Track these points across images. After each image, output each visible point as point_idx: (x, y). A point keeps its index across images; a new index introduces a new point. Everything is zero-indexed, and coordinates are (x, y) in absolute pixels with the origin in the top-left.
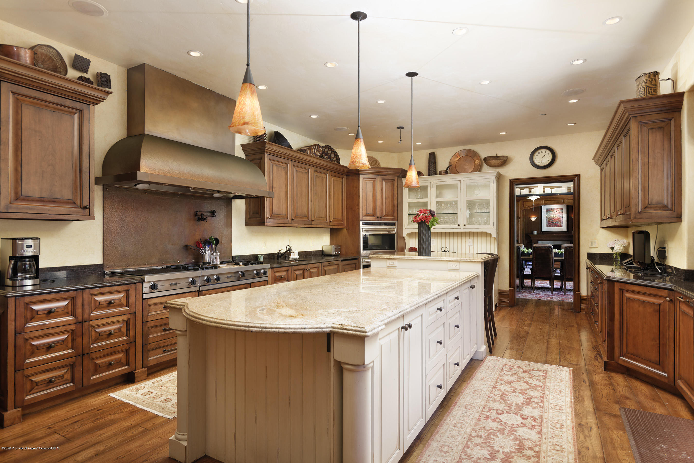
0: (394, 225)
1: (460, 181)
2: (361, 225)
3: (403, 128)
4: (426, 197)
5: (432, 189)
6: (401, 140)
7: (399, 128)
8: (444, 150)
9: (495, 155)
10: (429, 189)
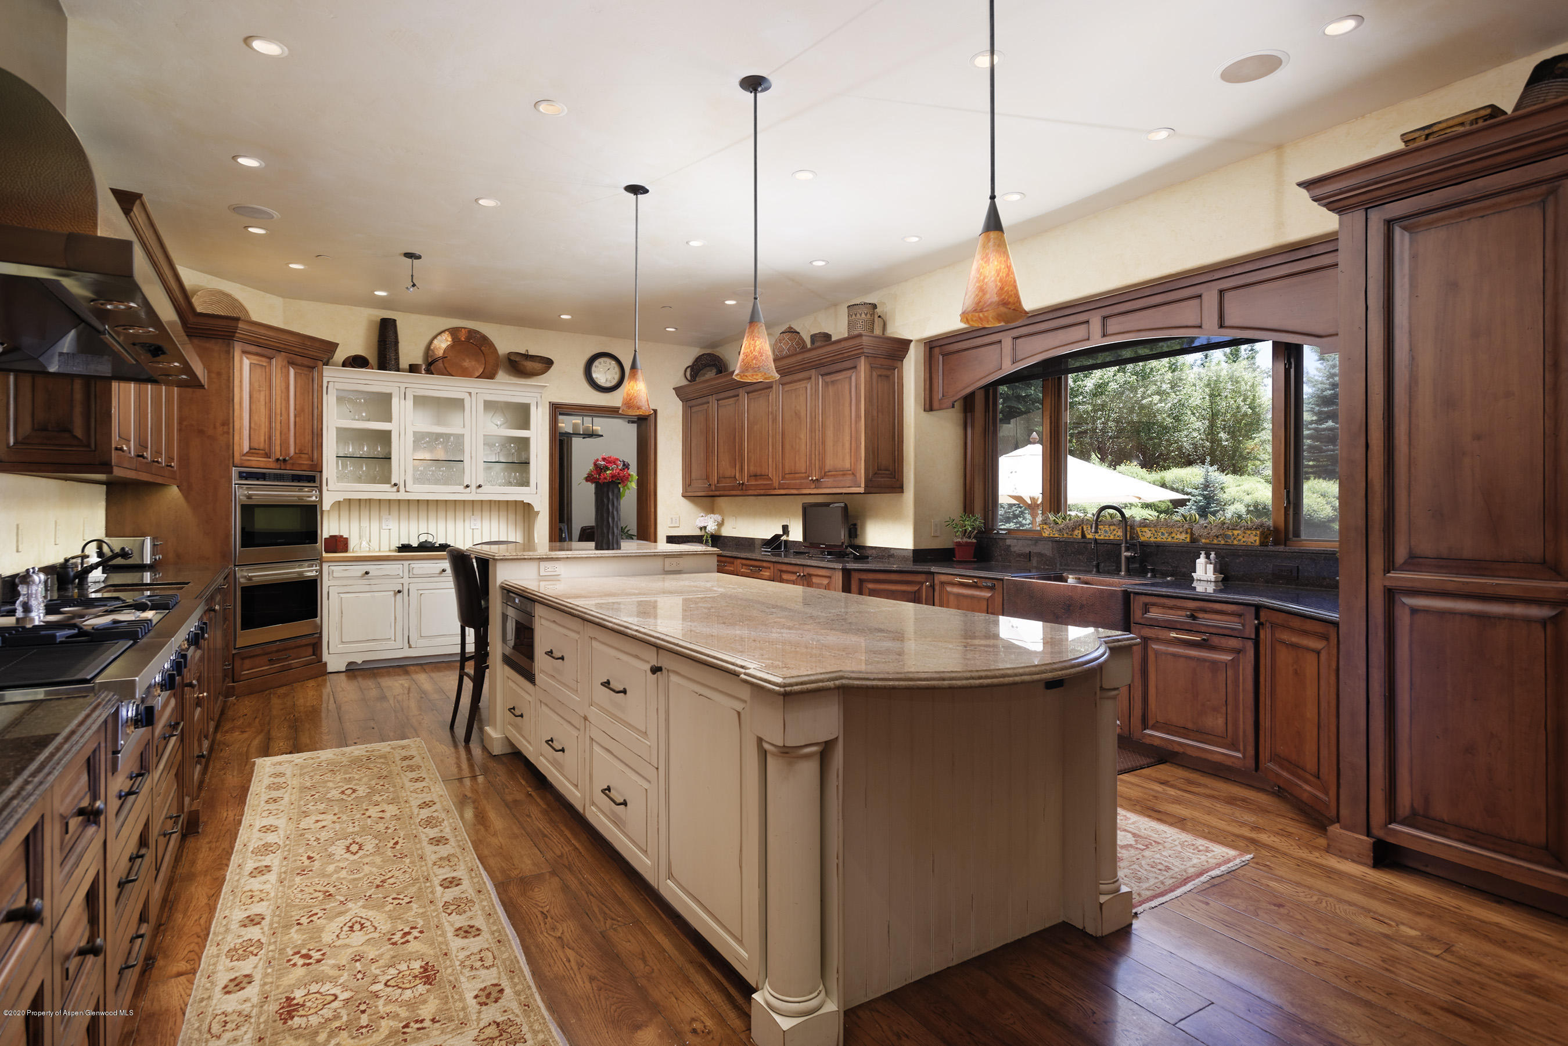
0: (314, 482)
1: (470, 393)
2: (235, 480)
3: (419, 257)
4: (389, 419)
5: (402, 401)
6: (414, 285)
7: (409, 255)
8: (414, 318)
9: (523, 352)
10: (395, 401)
